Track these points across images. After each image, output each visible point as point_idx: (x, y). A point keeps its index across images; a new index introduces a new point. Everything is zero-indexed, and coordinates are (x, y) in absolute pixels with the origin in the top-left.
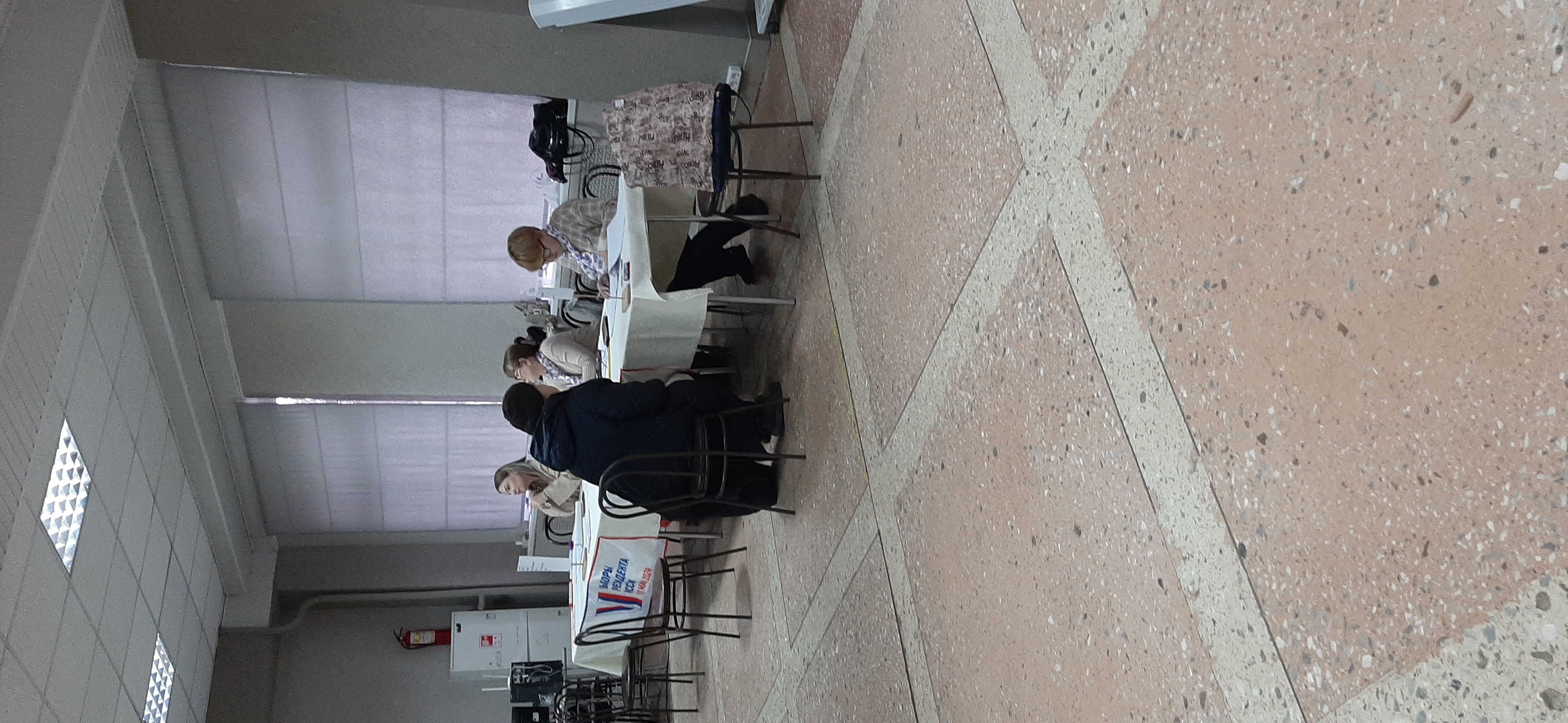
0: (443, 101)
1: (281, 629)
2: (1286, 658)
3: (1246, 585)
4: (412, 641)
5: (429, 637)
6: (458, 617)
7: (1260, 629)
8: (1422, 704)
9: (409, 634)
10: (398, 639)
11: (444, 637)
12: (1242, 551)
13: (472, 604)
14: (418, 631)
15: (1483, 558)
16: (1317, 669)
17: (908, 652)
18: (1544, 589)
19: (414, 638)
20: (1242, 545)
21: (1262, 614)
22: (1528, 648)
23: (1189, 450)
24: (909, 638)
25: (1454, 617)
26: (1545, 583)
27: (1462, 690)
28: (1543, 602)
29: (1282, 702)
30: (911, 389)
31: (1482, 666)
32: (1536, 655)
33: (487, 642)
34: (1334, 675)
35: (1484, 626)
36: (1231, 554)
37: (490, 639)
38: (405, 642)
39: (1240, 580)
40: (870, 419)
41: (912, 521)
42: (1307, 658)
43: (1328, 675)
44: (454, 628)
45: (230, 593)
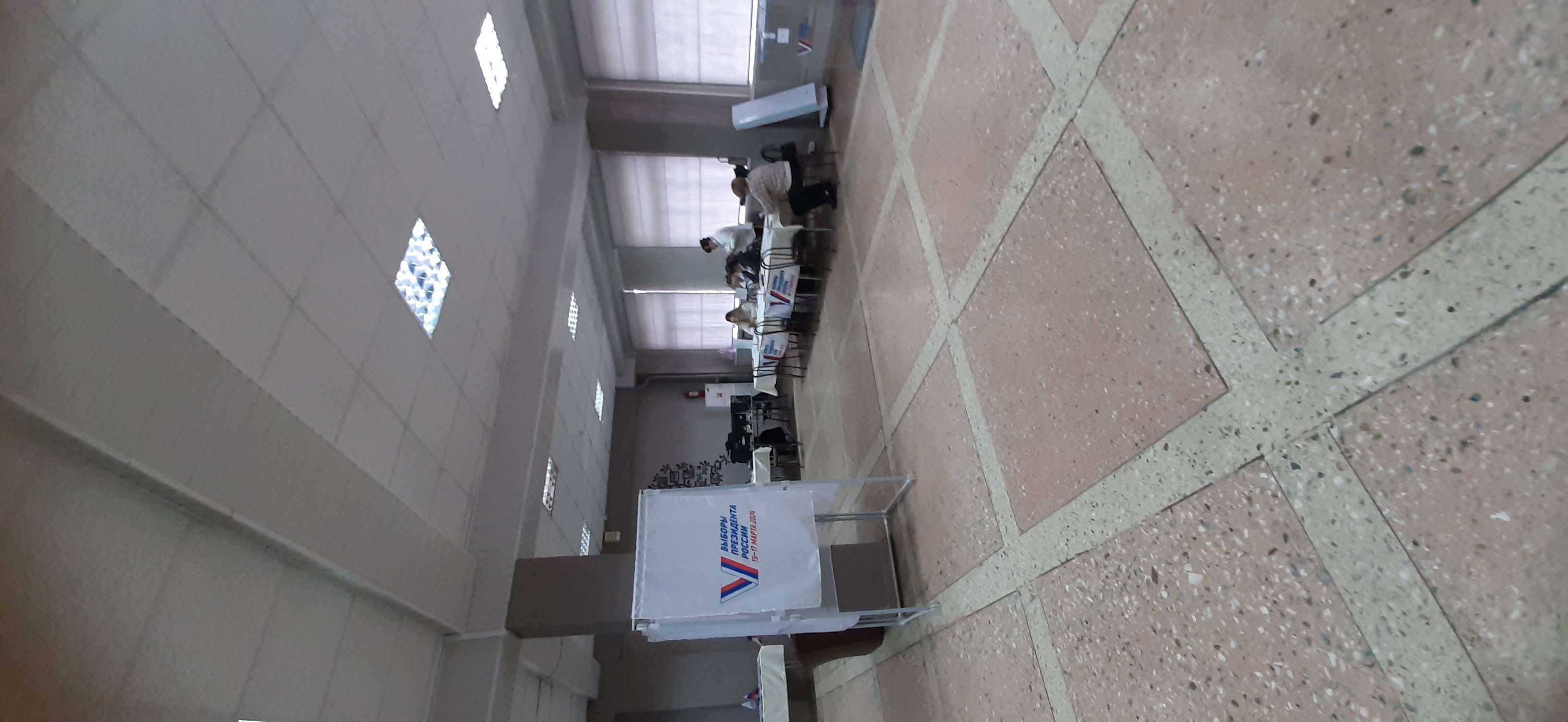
0: (700, 162)
1: (638, 389)
2: (947, 280)
5: (696, 394)
6: (708, 386)
7: (942, 274)
8: (967, 275)
9: (687, 392)
10: (684, 394)
11: (702, 395)
13: (712, 381)
14: (692, 391)
19: (691, 394)
21: (942, 269)
25: (972, 250)
27: (972, 267)
29: (945, 291)
31: (975, 259)
33: (719, 395)
35: (976, 249)
37: (721, 394)
38: (687, 396)
42: (949, 276)
43: (953, 278)
44: (706, 390)
45: (619, 374)
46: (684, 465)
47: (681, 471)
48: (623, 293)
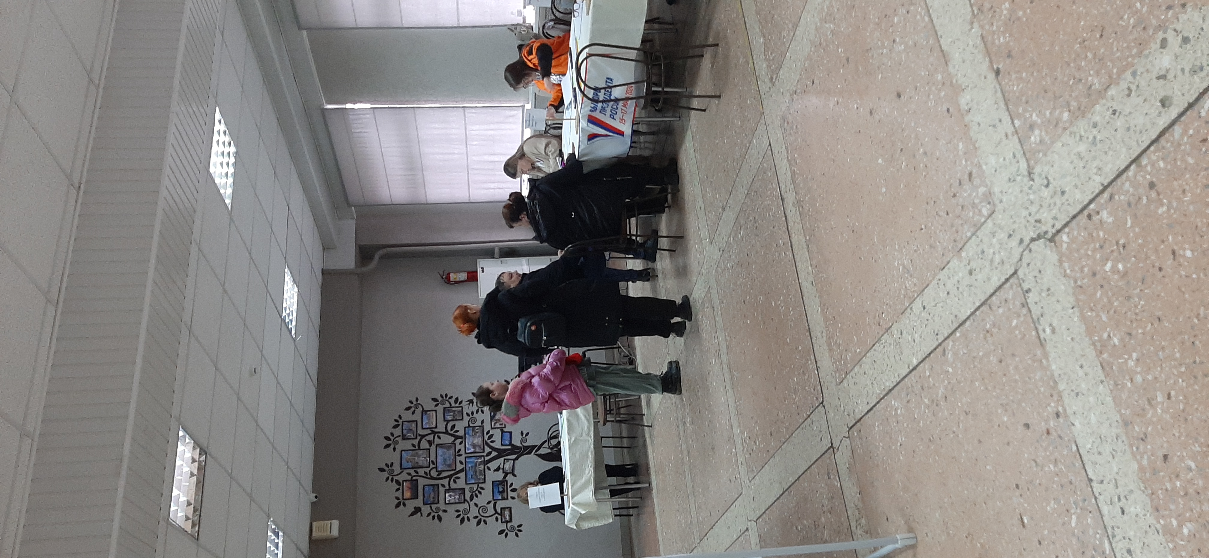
1: (364, 269)
2: (1020, 132)
3: (999, 94)
4: (452, 279)
5: (463, 276)
6: (481, 263)
7: (1006, 119)
8: (1095, 131)
9: (449, 274)
10: (443, 278)
11: (473, 277)
12: (997, 72)
13: (489, 254)
14: (455, 272)
15: (1133, 27)
16: (1037, 132)
17: (789, 217)
18: (1165, 36)
19: (453, 277)
20: (998, 69)
21: (1008, 109)
22: (1154, 75)
23: (969, 17)
24: (789, 207)
25: (1115, 70)
26: (1165, 32)
27: (1117, 113)
28: (1164, 43)
29: (1016, 160)
30: (792, 34)
31: (1129, 95)
32: (1159, 78)
34: (1047, 132)
35: (1131, 70)
36: (991, 76)
38: (448, 280)
39: (996, 92)
40: (765, 65)
41: (792, 128)
42: (1032, 127)
43: (1043, 133)
44: (479, 270)
45: (327, 247)
46: (445, 397)
47: (440, 408)
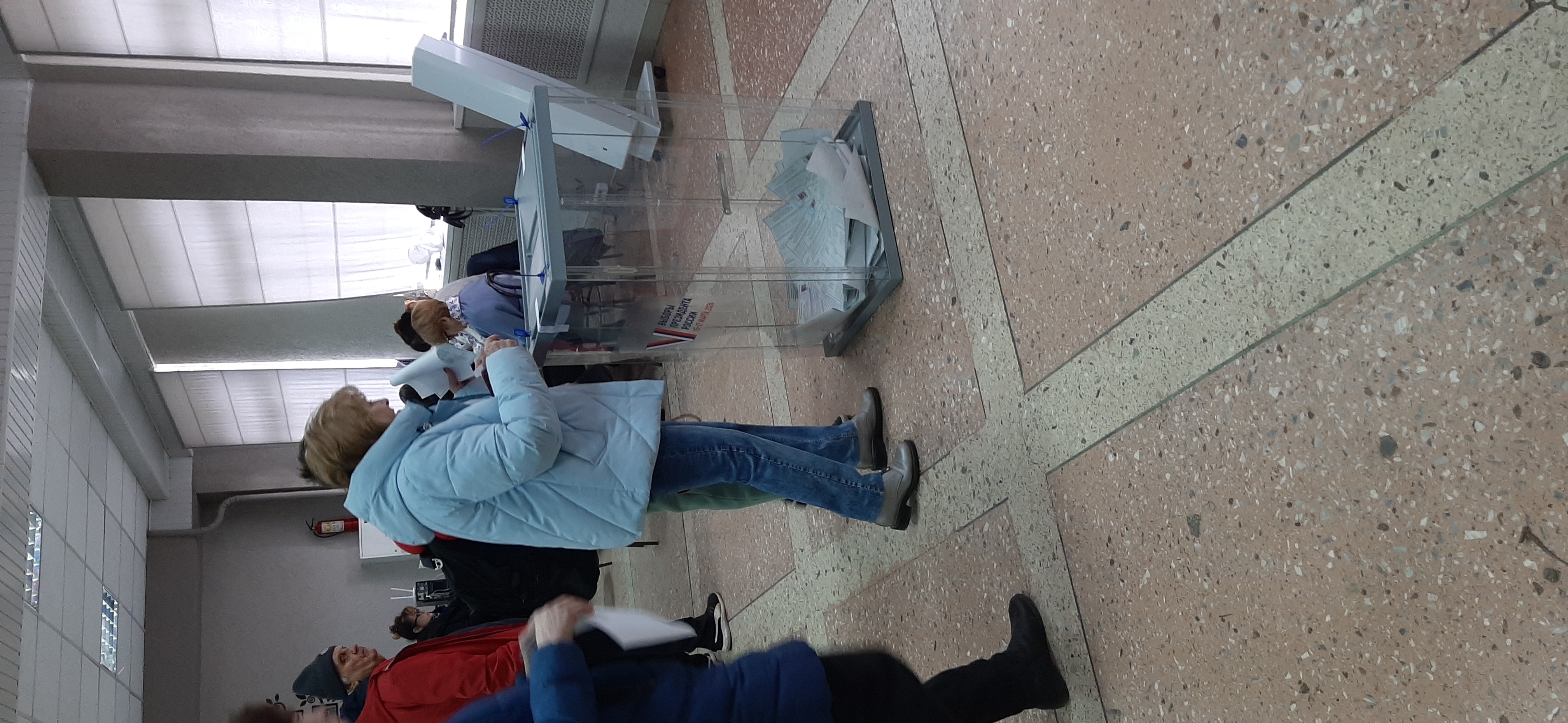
1: (204, 529)
4: (323, 530)
5: (339, 525)
9: (320, 523)
10: (311, 529)
11: (352, 526)
14: (328, 521)
19: (325, 527)
38: (318, 533)
45: (153, 499)
48: (152, 374)
